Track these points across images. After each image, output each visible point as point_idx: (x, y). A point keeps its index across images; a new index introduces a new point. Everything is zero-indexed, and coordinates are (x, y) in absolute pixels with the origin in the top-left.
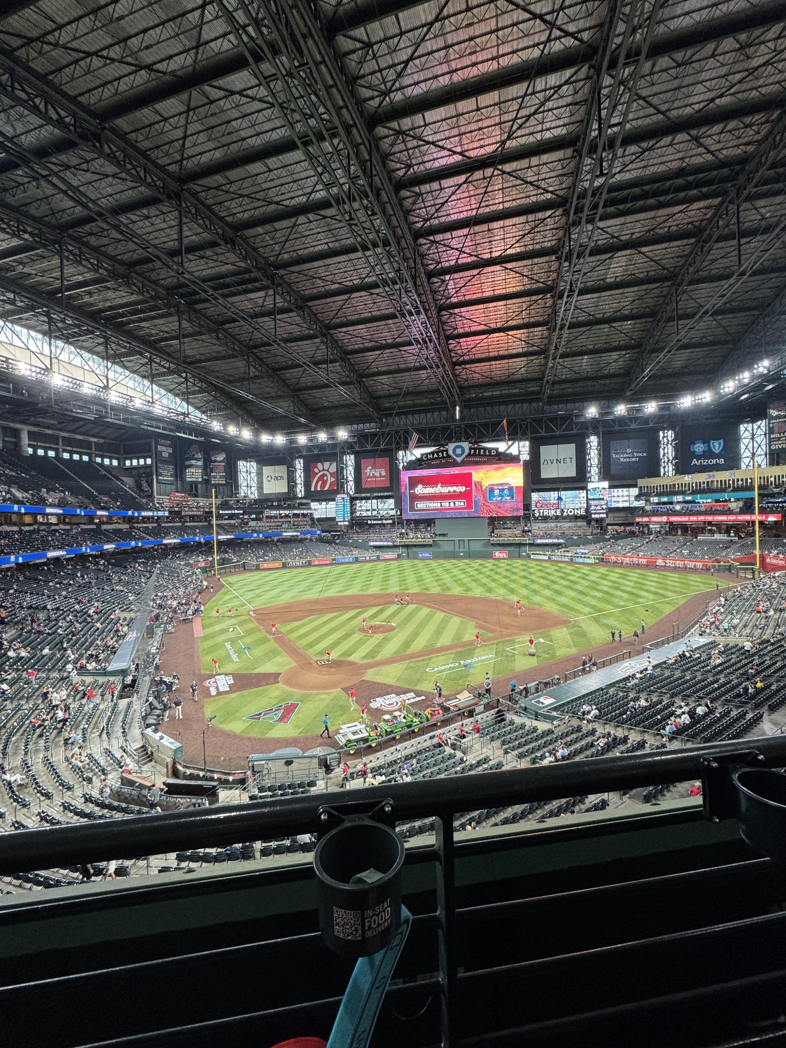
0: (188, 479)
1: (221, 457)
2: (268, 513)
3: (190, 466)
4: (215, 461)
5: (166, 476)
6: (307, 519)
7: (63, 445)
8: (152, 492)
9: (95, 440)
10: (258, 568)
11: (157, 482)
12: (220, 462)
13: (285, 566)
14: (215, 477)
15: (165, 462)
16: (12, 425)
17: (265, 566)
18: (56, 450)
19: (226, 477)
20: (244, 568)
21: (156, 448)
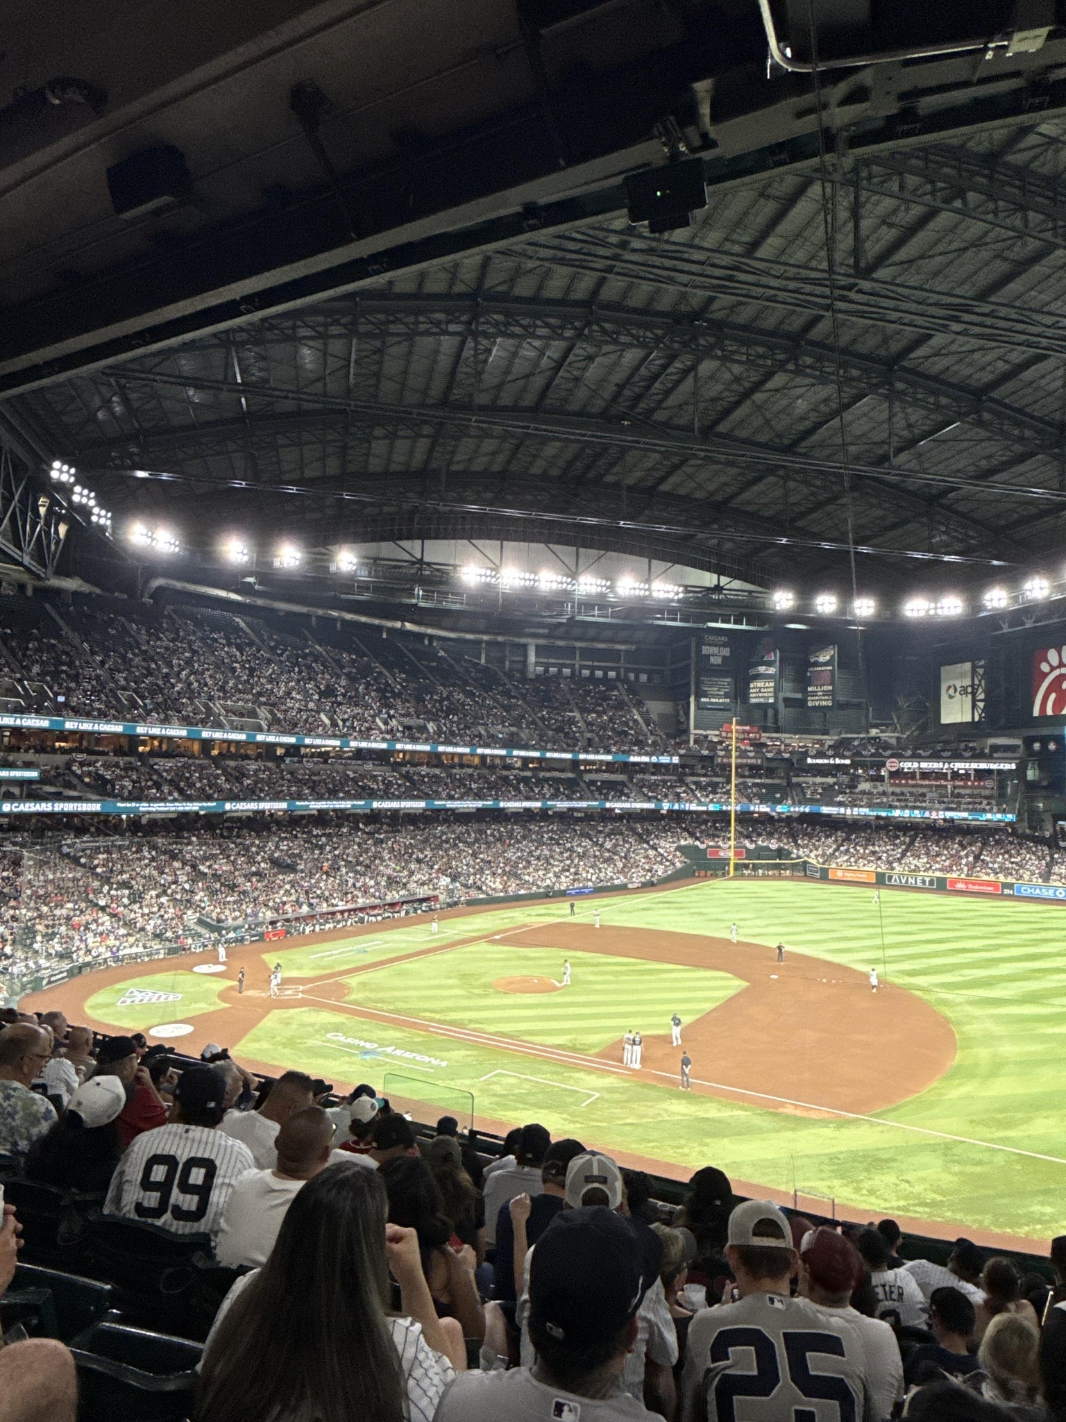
0: (756, 701)
1: (824, 657)
2: (892, 765)
3: (758, 677)
4: (816, 664)
5: (714, 696)
6: (989, 783)
7: (582, 659)
8: (688, 724)
9: (622, 647)
10: (824, 876)
11: (699, 707)
12: (826, 664)
13: (881, 881)
14: (814, 694)
15: (718, 672)
16: (517, 640)
17: (840, 874)
18: (572, 666)
19: (831, 693)
20: (803, 871)
21: (699, 651)
